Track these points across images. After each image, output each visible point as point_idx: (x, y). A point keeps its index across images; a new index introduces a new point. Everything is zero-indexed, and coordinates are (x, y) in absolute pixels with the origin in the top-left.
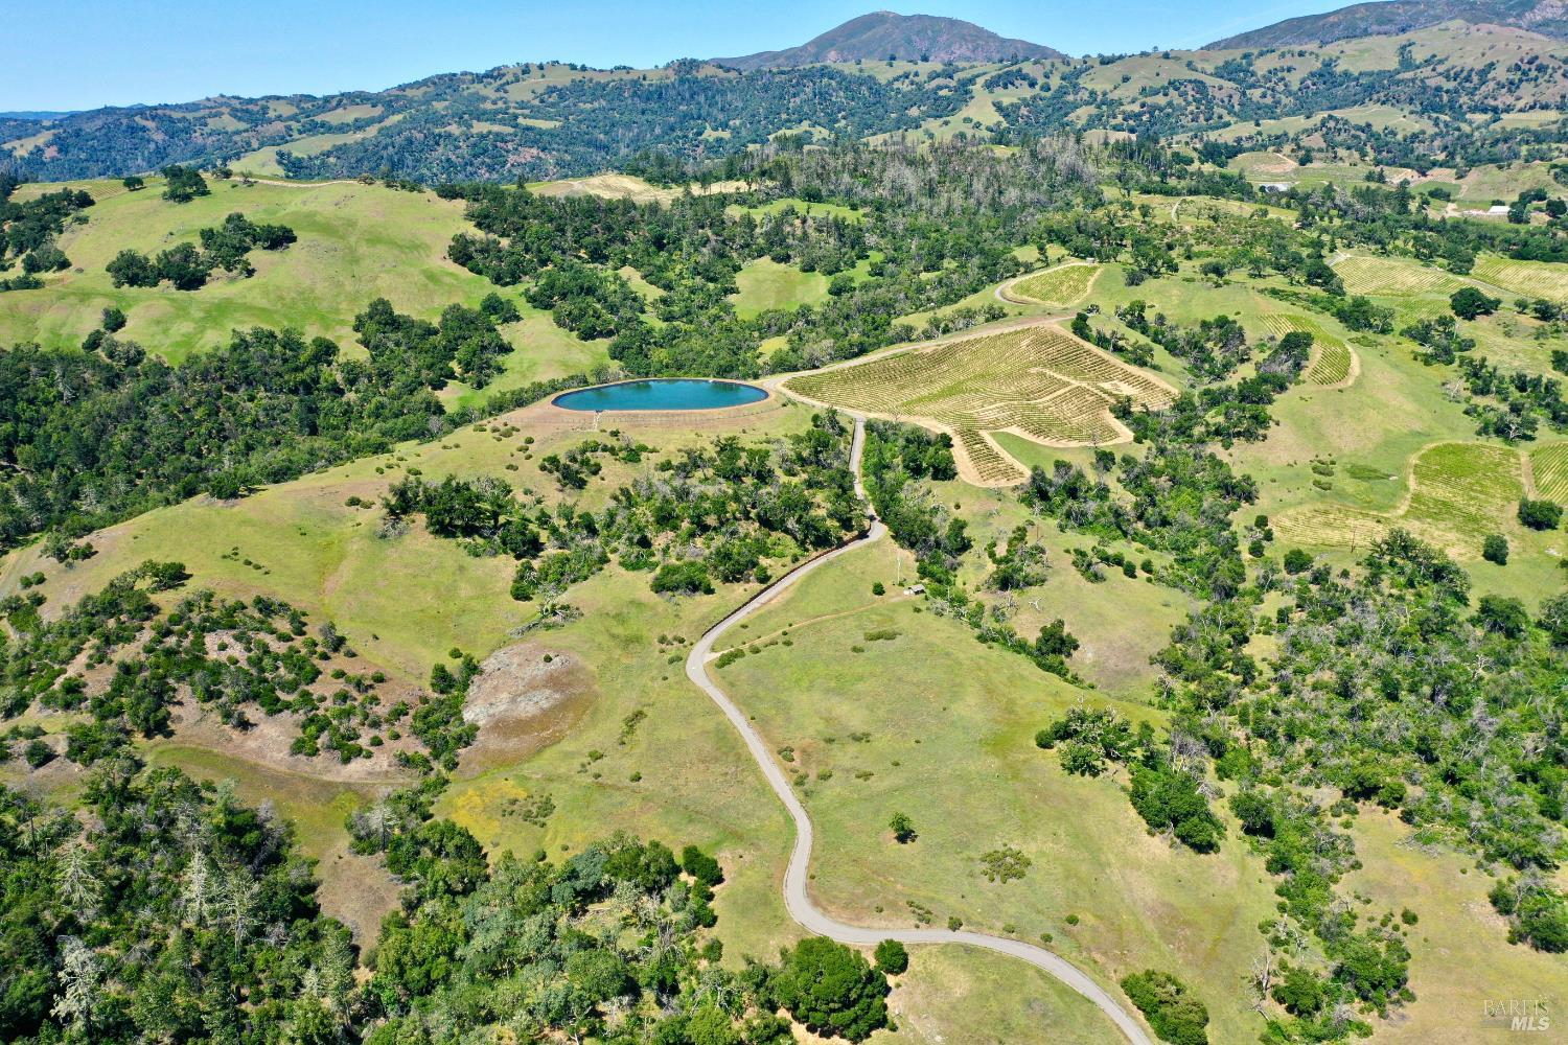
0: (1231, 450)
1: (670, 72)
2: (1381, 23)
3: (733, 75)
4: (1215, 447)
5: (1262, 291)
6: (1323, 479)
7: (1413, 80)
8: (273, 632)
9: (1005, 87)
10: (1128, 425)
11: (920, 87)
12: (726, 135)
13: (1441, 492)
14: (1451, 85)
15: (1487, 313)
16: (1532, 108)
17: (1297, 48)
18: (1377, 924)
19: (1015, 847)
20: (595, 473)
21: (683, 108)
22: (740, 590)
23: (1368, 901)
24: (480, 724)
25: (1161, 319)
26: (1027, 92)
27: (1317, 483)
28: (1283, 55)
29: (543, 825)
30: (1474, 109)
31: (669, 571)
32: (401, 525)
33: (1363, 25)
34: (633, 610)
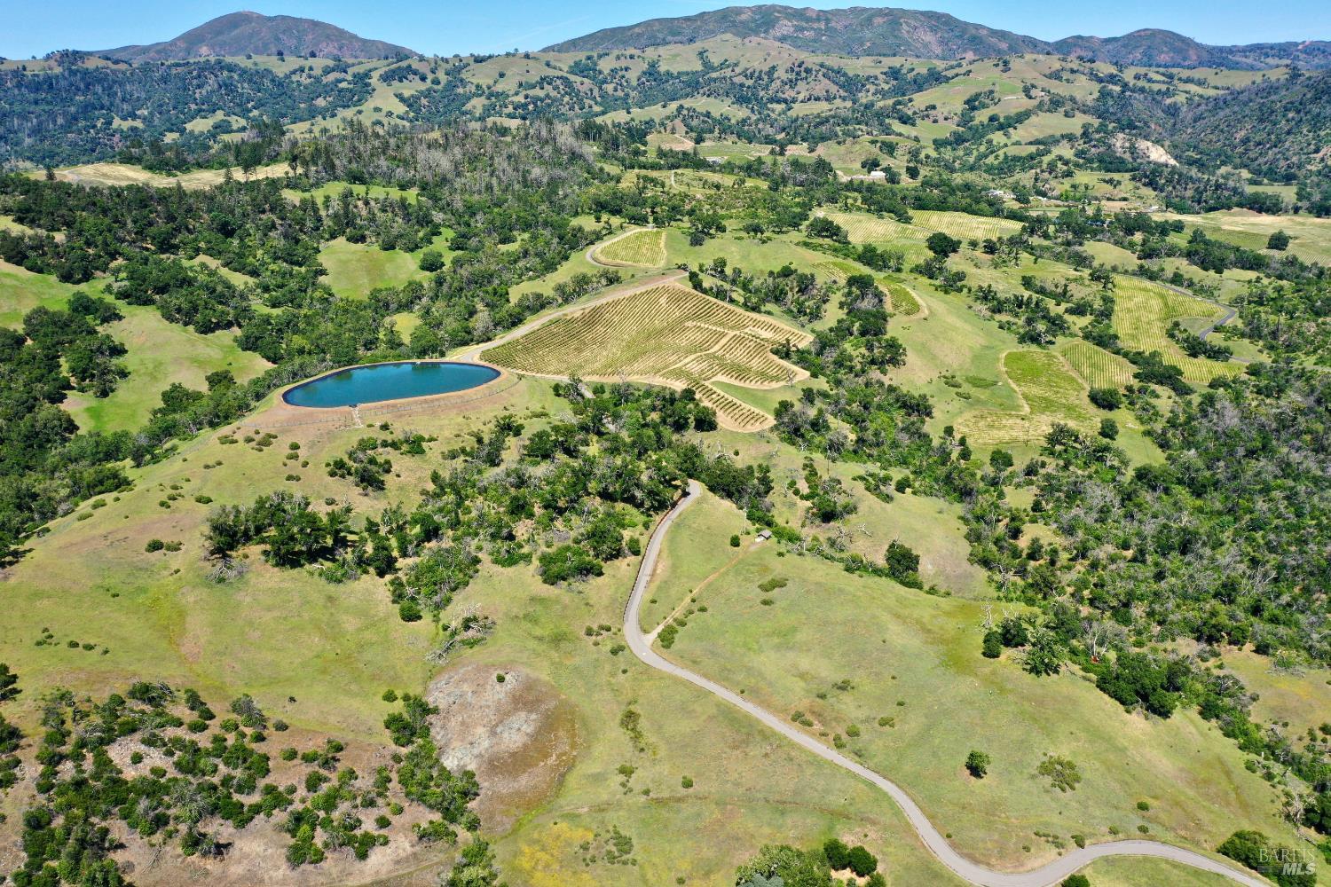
0: (889, 376)
1: (52, 63)
2: (674, 35)
3: (123, 67)
4: (874, 374)
5: (797, 244)
6: (960, 390)
7: (725, 78)
8: (179, 723)
9: (401, 81)
10: (794, 363)
11: (318, 80)
12: (139, 124)
13: (1035, 391)
14: (750, 82)
15: (955, 251)
16: (809, 99)
17: (628, 53)
18: (1307, 741)
19: (1055, 755)
20: (388, 471)
21: (80, 98)
22: (623, 565)
23: (1286, 725)
24: (471, 767)
25: (737, 272)
26: (423, 87)
27: (957, 394)
28: (618, 58)
29: (634, 862)
30: (771, 100)
31: (544, 559)
32: (234, 563)
33: (660, 36)
34: (539, 608)
